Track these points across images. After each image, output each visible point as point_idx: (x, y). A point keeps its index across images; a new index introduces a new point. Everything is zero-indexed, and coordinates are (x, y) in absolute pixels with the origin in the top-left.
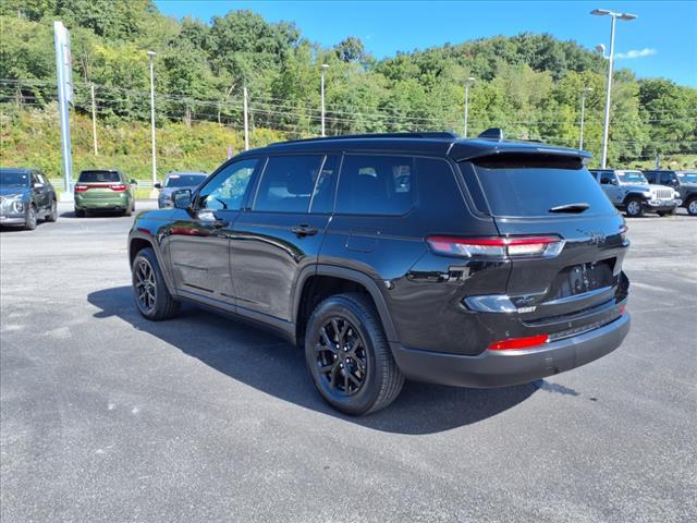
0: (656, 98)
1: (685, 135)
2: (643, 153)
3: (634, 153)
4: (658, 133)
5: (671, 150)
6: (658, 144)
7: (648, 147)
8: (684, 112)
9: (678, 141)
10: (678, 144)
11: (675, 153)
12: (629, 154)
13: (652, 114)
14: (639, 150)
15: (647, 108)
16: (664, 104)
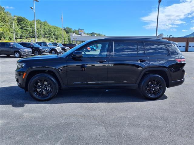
0: (21, 22)
1: (30, 32)
2: (20, 37)
3: (18, 36)
4: (23, 32)
5: (27, 36)
6: (24, 34)
7: (21, 35)
8: (29, 26)
9: (28, 34)
10: (29, 35)
11: (28, 37)
12: (17, 37)
13: (21, 26)
14: (19, 36)
15: (19, 24)
16: (24, 24)
